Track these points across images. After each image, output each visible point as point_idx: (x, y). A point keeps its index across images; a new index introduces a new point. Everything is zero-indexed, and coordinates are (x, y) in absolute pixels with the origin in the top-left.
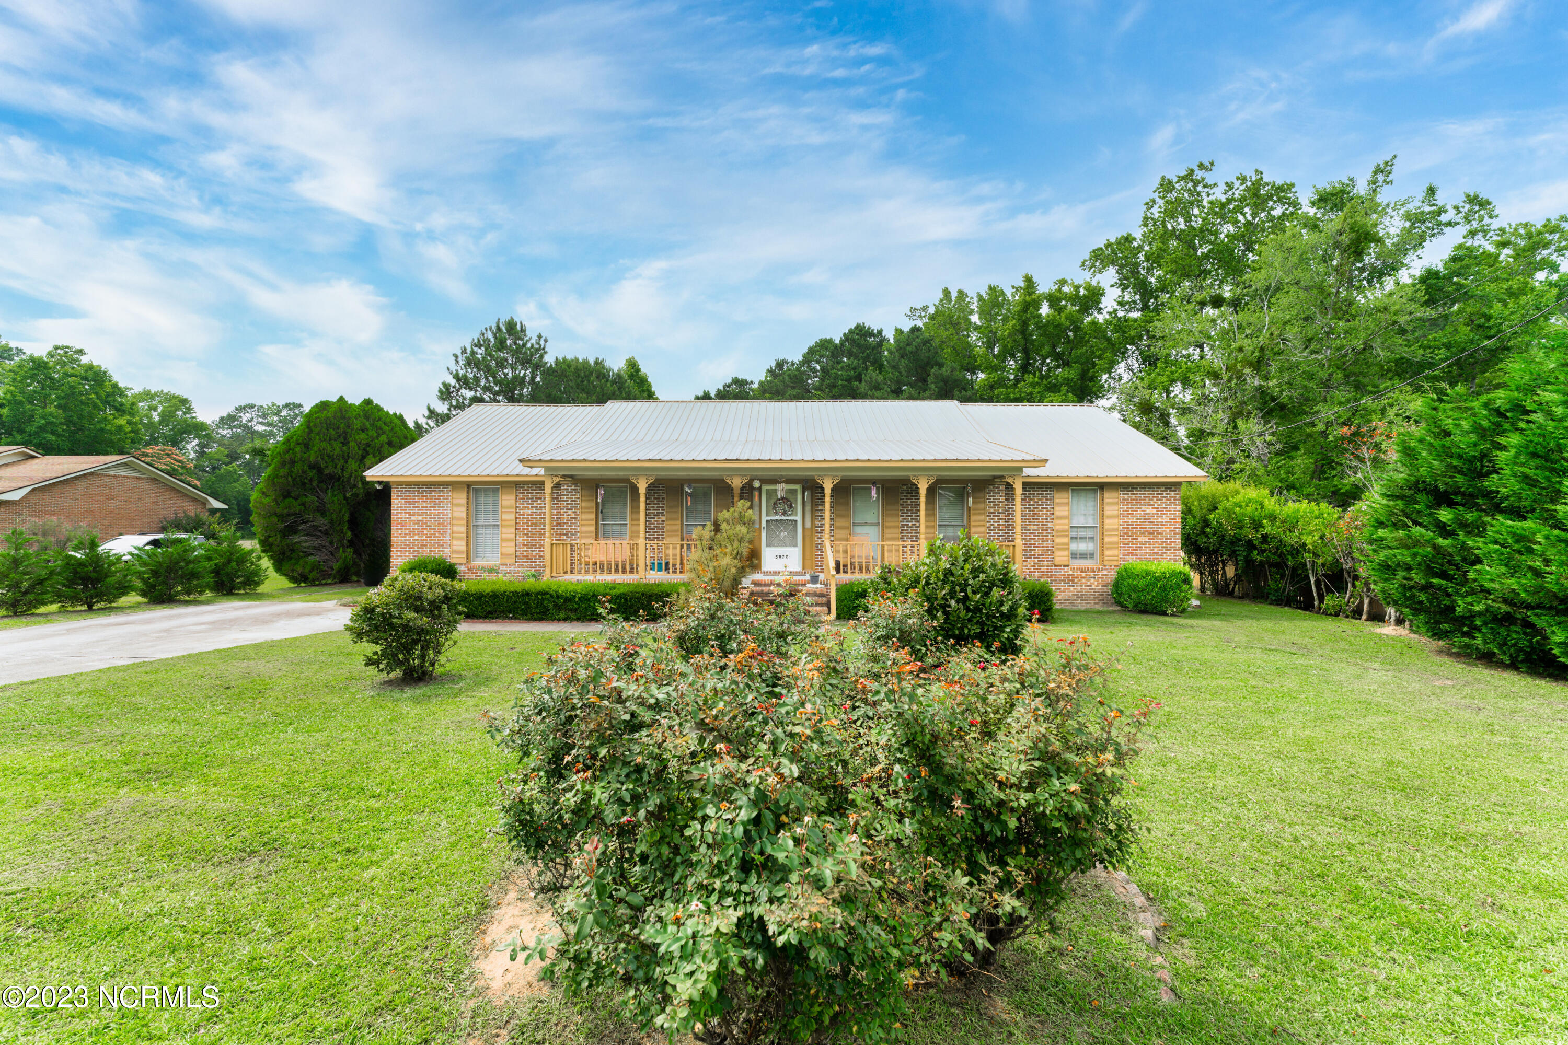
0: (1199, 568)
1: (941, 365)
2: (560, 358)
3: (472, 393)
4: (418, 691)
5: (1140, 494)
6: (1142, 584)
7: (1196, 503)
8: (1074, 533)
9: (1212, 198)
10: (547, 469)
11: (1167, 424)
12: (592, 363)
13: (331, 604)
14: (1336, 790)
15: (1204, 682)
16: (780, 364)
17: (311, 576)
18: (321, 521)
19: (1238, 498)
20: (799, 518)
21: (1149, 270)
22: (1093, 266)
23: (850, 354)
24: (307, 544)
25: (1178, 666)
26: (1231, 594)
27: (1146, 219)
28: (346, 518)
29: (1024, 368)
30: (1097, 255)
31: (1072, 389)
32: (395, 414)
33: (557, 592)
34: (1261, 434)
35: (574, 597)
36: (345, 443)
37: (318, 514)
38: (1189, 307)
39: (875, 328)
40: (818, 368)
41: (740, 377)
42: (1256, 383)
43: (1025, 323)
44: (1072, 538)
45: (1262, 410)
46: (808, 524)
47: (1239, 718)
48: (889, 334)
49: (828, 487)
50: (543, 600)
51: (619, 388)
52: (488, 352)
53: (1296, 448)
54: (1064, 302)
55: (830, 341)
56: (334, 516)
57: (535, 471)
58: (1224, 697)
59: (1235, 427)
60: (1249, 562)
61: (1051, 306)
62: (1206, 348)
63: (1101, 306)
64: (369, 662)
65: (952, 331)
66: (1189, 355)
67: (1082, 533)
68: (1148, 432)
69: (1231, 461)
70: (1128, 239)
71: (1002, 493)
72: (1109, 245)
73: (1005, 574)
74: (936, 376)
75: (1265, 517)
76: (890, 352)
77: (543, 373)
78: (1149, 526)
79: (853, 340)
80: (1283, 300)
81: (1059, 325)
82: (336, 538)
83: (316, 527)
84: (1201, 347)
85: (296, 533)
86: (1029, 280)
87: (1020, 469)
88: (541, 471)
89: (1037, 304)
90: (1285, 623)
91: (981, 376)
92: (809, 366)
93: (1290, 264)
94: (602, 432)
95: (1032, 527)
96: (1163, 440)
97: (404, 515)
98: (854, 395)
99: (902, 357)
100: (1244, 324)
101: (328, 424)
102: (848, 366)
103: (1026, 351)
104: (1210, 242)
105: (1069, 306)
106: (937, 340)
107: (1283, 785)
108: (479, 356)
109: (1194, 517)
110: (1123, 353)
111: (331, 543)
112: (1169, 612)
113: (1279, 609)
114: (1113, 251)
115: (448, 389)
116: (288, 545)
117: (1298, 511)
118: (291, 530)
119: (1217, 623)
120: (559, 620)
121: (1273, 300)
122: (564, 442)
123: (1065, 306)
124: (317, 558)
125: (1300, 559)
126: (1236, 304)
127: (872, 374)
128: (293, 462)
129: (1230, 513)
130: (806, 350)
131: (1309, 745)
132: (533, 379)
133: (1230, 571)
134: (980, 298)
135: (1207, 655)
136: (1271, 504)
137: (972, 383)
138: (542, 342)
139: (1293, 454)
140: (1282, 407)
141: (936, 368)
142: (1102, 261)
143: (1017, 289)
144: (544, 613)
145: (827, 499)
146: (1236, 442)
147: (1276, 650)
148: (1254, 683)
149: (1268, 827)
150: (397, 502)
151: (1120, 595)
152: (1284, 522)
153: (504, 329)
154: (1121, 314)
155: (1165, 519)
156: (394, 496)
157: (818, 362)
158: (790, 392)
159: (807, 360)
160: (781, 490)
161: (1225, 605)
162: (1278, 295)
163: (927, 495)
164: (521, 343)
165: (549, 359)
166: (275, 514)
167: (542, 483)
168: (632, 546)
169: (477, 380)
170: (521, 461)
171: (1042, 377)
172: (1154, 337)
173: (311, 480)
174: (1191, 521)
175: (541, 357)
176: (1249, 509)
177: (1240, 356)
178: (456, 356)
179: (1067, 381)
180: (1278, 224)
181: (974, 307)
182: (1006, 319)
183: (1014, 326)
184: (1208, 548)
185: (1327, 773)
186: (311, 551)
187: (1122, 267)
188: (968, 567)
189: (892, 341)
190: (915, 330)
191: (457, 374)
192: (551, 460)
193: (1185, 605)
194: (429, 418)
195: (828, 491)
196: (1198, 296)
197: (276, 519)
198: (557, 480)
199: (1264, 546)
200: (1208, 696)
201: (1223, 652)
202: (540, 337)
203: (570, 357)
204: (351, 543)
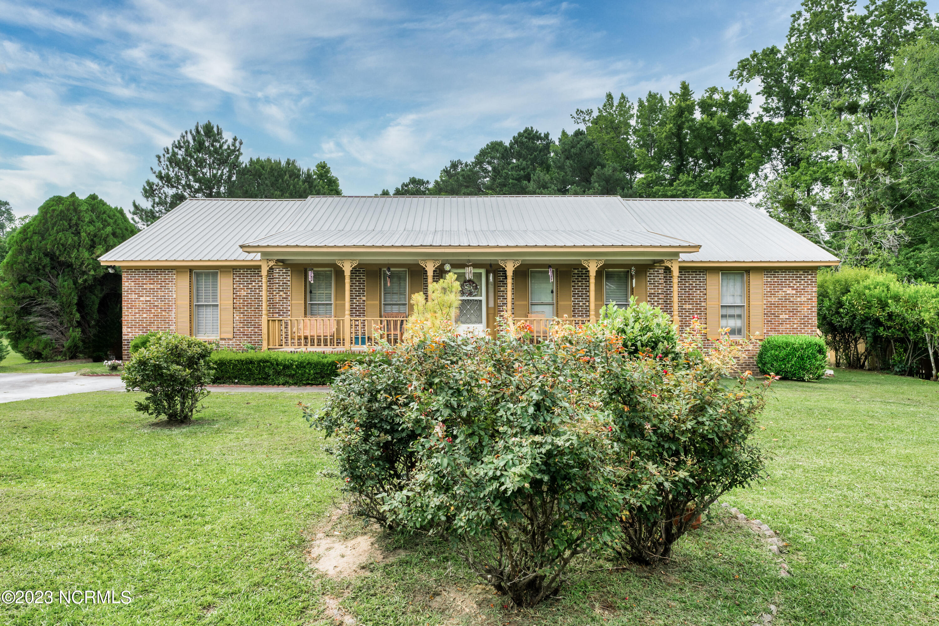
0: (833, 345)
1: (603, 166)
2: (255, 159)
3: (174, 191)
4: (184, 430)
5: (781, 276)
6: (783, 354)
7: (831, 287)
8: (724, 311)
9: (852, 13)
10: (264, 254)
11: (808, 218)
12: (283, 163)
13: (72, 374)
14: (922, 481)
15: (830, 422)
16: (454, 165)
17: (44, 353)
18: (54, 304)
19: (868, 282)
20: (483, 298)
21: (791, 79)
22: (741, 75)
23: (519, 156)
24: (40, 324)
25: (810, 412)
26: (862, 367)
27: (793, 29)
28: (75, 301)
29: (679, 169)
30: (744, 65)
31: (722, 188)
32: (116, 208)
33: (277, 360)
34: (893, 227)
35: (292, 365)
36: (77, 233)
37: (50, 298)
38: (829, 113)
39: (542, 132)
40: (490, 168)
41: (417, 177)
42: (888, 182)
43: (680, 128)
44: (723, 316)
45: (892, 206)
46: (491, 304)
47: (855, 443)
48: (555, 138)
49: (510, 269)
50: (264, 367)
51: (310, 187)
52: (188, 153)
53: (924, 241)
54: (714, 109)
55: (500, 144)
56: (64, 299)
57: (251, 256)
58: (845, 430)
59: (869, 222)
60: (876, 338)
61: (703, 112)
62: (844, 150)
63: (749, 111)
64: (142, 408)
65: (612, 134)
66: (828, 157)
67: (731, 312)
68: (791, 226)
69: (865, 252)
70: (773, 51)
71: (662, 276)
72: (755, 55)
73: (668, 333)
74: (598, 175)
75: (891, 298)
76: (556, 154)
77: (238, 173)
78: (789, 305)
79: (522, 143)
80: (912, 107)
81: (711, 129)
82: (65, 319)
83: (48, 309)
84: (839, 149)
85: (30, 314)
86: (685, 87)
87: (677, 254)
88: (258, 257)
89: (690, 109)
90: (906, 388)
91: (640, 176)
92: (481, 167)
93: (918, 74)
94: (305, 224)
95: (687, 306)
96: (805, 233)
97: (134, 296)
98: (523, 192)
99: (567, 158)
100: (878, 128)
101: (62, 216)
102: (518, 166)
103: (680, 154)
104: (851, 54)
105: (719, 113)
106: (599, 143)
107: (883, 479)
108: (180, 157)
109: (830, 300)
110: (769, 155)
111: (61, 323)
112: (806, 378)
113: (903, 378)
114: (759, 63)
115: (151, 187)
116: (23, 325)
117: (917, 292)
118: (26, 311)
119: (847, 387)
120: (279, 385)
121: (903, 106)
122: (273, 232)
123: (715, 113)
124: (49, 337)
125: (920, 335)
126: (871, 109)
127: (539, 174)
128: (29, 251)
129: (860, 295)
130: (478, 153)
131: (908, 457)
132: (230, 177)
133: (861, 347)
134: (641, 104)
135: (835, 405)
136: (897, 287)
137: (631, 182)
138: (237, 144)
139: (921, 246)
140: (911, 204)
141: (599, 167)
142: (749, 72)
143: (674, 95)
144: (265, 379)
145: (509, 281)
146: (869, 234)
147: (893, 403)
148: (871, 422)
149: (867, 501)
150: (127, 284)
151: (764, 364)
152: (906, 302)
153: (202, 132)
154: (766, 119)
155: (803, 299)
156: (124, 279)
157: (489, 163)
158: (464, 190)
159: (479, 161)
160: (469, 273)
161: (856, 376)
162: (908, 102)
163: (596, 277)
164: (218, 145)
165: (244, 160)
166: (13, 297)
167: (259, 268)
168: (338, 322)
169: (178, 179)
170: (241, 247)
171: (695, 177)
172: (797, 139)
173: (44, 267)
174: (827, 303)
175: (237, 157)
176: (877, 291)
177: (873, 157)
178: (159, 157)
179: (719, 180)
180: (911, 37)
181: (635, 111)
182: (662, 124)
183: (671, 128)
184: (841, 326)
185: (918, 473)
186: (43, 330)
187: (767, 76)
188: (637, 326)
189: (557, 143)
190: (578, 133)
191: (160, 173)
192: (268, 246)
193: (820, 372)
194: (134, 213)
195: (510, 274)
196: (837, 103)
197: (13, 301)
198: (271, 264)
199: (889, 324)
200: (833, 430)
201: (848, 403)
202: (235, 139)
203: (263, 158)
204: (79, 324)
